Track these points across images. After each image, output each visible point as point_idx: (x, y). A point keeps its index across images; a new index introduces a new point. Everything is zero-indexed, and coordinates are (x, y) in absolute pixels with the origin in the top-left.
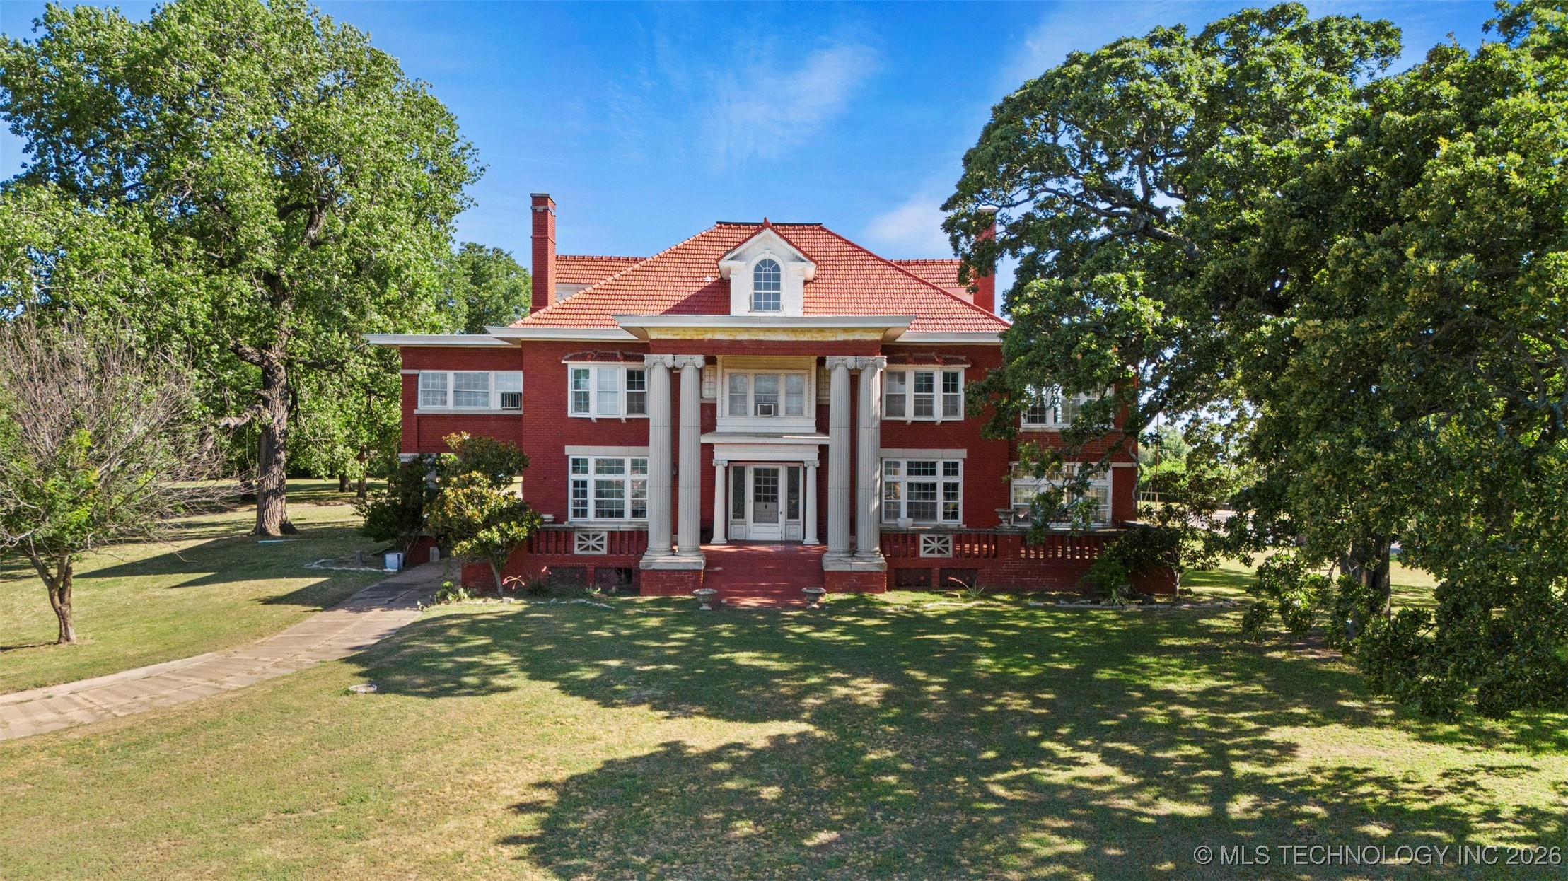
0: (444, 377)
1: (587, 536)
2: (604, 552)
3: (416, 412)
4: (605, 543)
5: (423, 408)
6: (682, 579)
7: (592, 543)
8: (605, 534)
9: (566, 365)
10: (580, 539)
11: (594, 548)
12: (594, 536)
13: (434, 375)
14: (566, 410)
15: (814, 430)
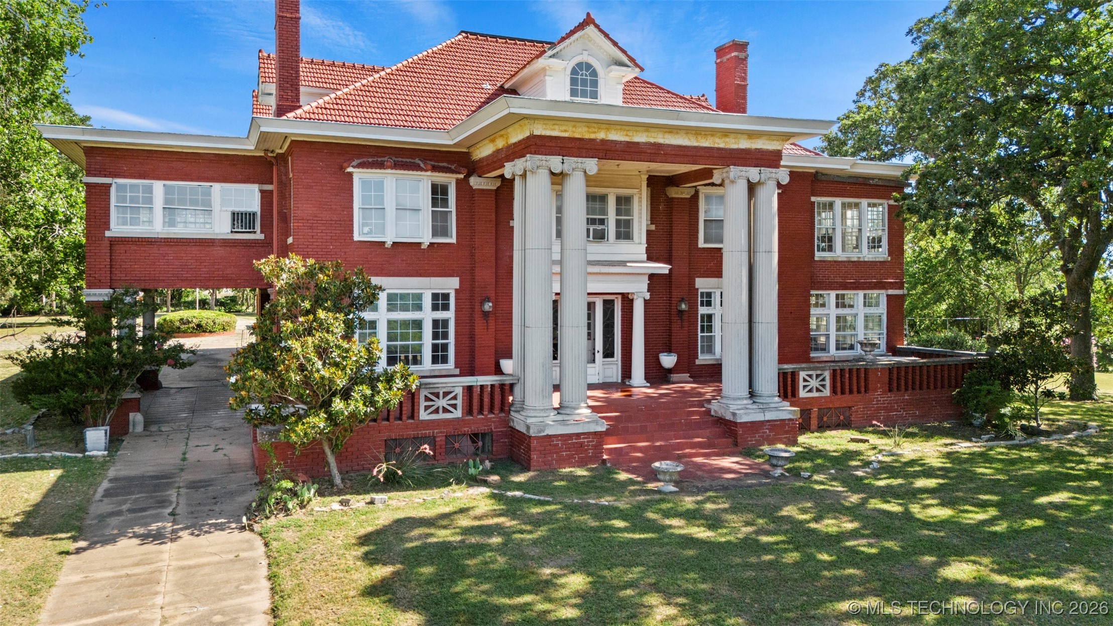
0: (149, 190)
1: (437, 395)
2: (458, 414)
3: (108, 234)
4: (459, 402)
5: (118, 228)
6: (582, 444)
7: (442, 403)
8: (459, 391)
9: (350, 175)
10: (427, 399)
11: (445, 410)
12: (446, 394)
13: (132, 186)
14: (351, 231)
15: (645, 257)
